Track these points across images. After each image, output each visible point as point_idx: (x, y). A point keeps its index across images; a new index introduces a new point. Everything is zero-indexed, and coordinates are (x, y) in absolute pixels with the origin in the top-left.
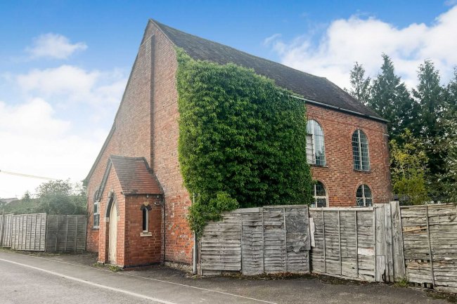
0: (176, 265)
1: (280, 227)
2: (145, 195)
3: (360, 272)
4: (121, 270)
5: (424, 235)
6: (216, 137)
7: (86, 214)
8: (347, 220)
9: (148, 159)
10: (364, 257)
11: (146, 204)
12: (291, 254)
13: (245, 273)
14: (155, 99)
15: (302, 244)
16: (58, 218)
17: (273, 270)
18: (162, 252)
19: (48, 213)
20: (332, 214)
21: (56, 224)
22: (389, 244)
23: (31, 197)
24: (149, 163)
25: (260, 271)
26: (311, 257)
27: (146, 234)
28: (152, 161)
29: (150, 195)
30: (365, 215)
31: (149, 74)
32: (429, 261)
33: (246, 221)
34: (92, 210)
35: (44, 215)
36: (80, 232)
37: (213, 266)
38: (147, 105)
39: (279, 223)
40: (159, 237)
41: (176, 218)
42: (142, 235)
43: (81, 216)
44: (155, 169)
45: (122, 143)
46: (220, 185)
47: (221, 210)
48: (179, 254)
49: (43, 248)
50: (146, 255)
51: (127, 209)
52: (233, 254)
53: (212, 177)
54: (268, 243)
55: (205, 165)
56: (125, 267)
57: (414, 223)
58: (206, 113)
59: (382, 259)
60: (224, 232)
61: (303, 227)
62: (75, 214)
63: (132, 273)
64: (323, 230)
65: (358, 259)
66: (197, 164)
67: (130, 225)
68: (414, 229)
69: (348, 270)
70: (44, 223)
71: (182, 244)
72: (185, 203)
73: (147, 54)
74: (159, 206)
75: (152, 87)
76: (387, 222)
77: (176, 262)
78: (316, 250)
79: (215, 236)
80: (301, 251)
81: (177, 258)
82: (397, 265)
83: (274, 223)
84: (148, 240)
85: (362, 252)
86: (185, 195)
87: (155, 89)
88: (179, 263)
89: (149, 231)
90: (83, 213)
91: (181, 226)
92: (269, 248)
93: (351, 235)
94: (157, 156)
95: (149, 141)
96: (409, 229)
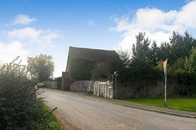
1: (81, 84)
11: (67, 80)
13: (77, 91)
26: (85, 88)
27: (67, 85)
33: (77, 83)
37: (73, 90)
49: (57, 88)
51: (64, 81)
52: (75, 88)
56: (63, 90)
61: (85, 84)
79: (73, 85)
92: (80, 87)
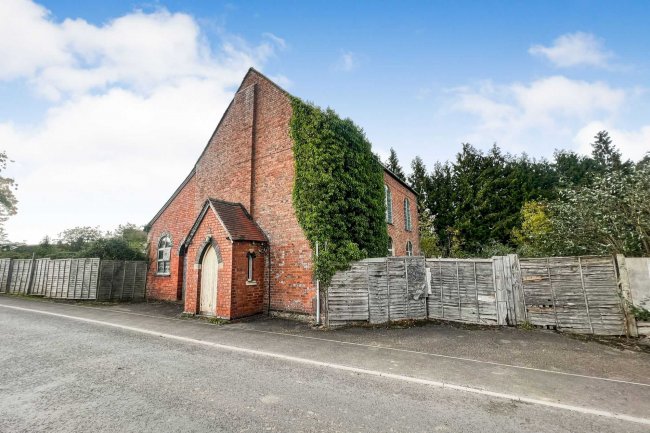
0: (287, 315)
1: (401, 276)
2: (251, 242)
3: (482, 317)
4: (227, 323)
5: (545, 284)
6: (343, 186)
7: (146, 260)
8: (466, 270)
9: (247, 204)
10: (484, 303)
11: (251, 251)
12: (412, 302)
13: (372, 322)
14: (258, 145)
15: (420, 292)
16: (114, 264)
17: (396, 318)
18: (266, 302)
19: (101, 258)
20: (450, 265)
21: (112, 270)
22: (509, 292)
23: (51, 243)
24: (249, 210)
25: (384, 320)
26: (427, 304)
27: (250, 282)
28: (252, 207)
29: (256, 242)
30: (484, 266)
31: (249, 120)
32: (550, 306)
33: (372, 270)
34: (156, 255)
35: (97, 260)
36: (139, 279)
37: (340, 316)
38: (247, 151)
39: (402, 273)
40: (262, 285)
41: (286, 267)
42: (247, 284)
43: (140, 262)
44: (255, 216)
45: (205, 189)
46: (346, 235)
47: (351, 259)
48: (291, 304)
49: (93, 296)
50: (251, 305)
51: (234, 256)
52: (361, 303)
53: (336, 225)
54: (393, 291)
55: (332, 214)
56: (231, 319)
57: (535, 273)
58: (334, 161)
59: (503, 305)
60: (352, 282)
61: (421, 278)
62: (135, 260)
63: (239, 326)
64: (439, 279)
65: (477, 304)
66: (327, 211)
67: (237, 273)
68: (534, 278)
69: (468, 315)
70: (96, 269)
71: (297, 293)
72: (301, 251)
73: (246, 101)
74: (263, 254)
75: (254, 134)
76: (507, 272)
77: (287, 312)
78: (433, 297)
79: (343, 286)
80: (420, 298)
81: (288, 307)
82: (518, 309)
83: (397, 273)
84: (253, 289)
85: (481, 298)
86: (301, 244)
87: (258, 136)
88: (292, 312)
89: (253, 279)
90: (143, 259)
91: (296, 275)
92: (393, 296)
93: (470, 283)
94: (258, 203)
95: (248, 187)
96: (529, 279)
